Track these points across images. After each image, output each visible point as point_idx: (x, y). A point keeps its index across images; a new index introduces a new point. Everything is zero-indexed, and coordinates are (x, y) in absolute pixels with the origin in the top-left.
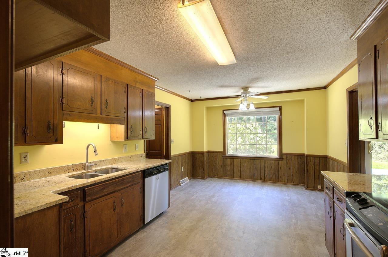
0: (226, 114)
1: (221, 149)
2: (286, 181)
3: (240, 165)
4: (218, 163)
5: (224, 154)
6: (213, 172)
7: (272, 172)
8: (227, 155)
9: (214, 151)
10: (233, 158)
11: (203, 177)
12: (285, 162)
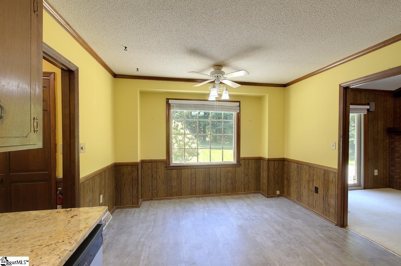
0: (171, 105)
1: (163, 157)
2: (243, 190)
3: (190, 177)
4: (158, 177)
5: (168, 162)
6: (151, 191)
7: (229, 181)
8: (172, 165)
9: (151, 160)
10: (179, 168)
11: (136, 204)
12: (243, 168)
